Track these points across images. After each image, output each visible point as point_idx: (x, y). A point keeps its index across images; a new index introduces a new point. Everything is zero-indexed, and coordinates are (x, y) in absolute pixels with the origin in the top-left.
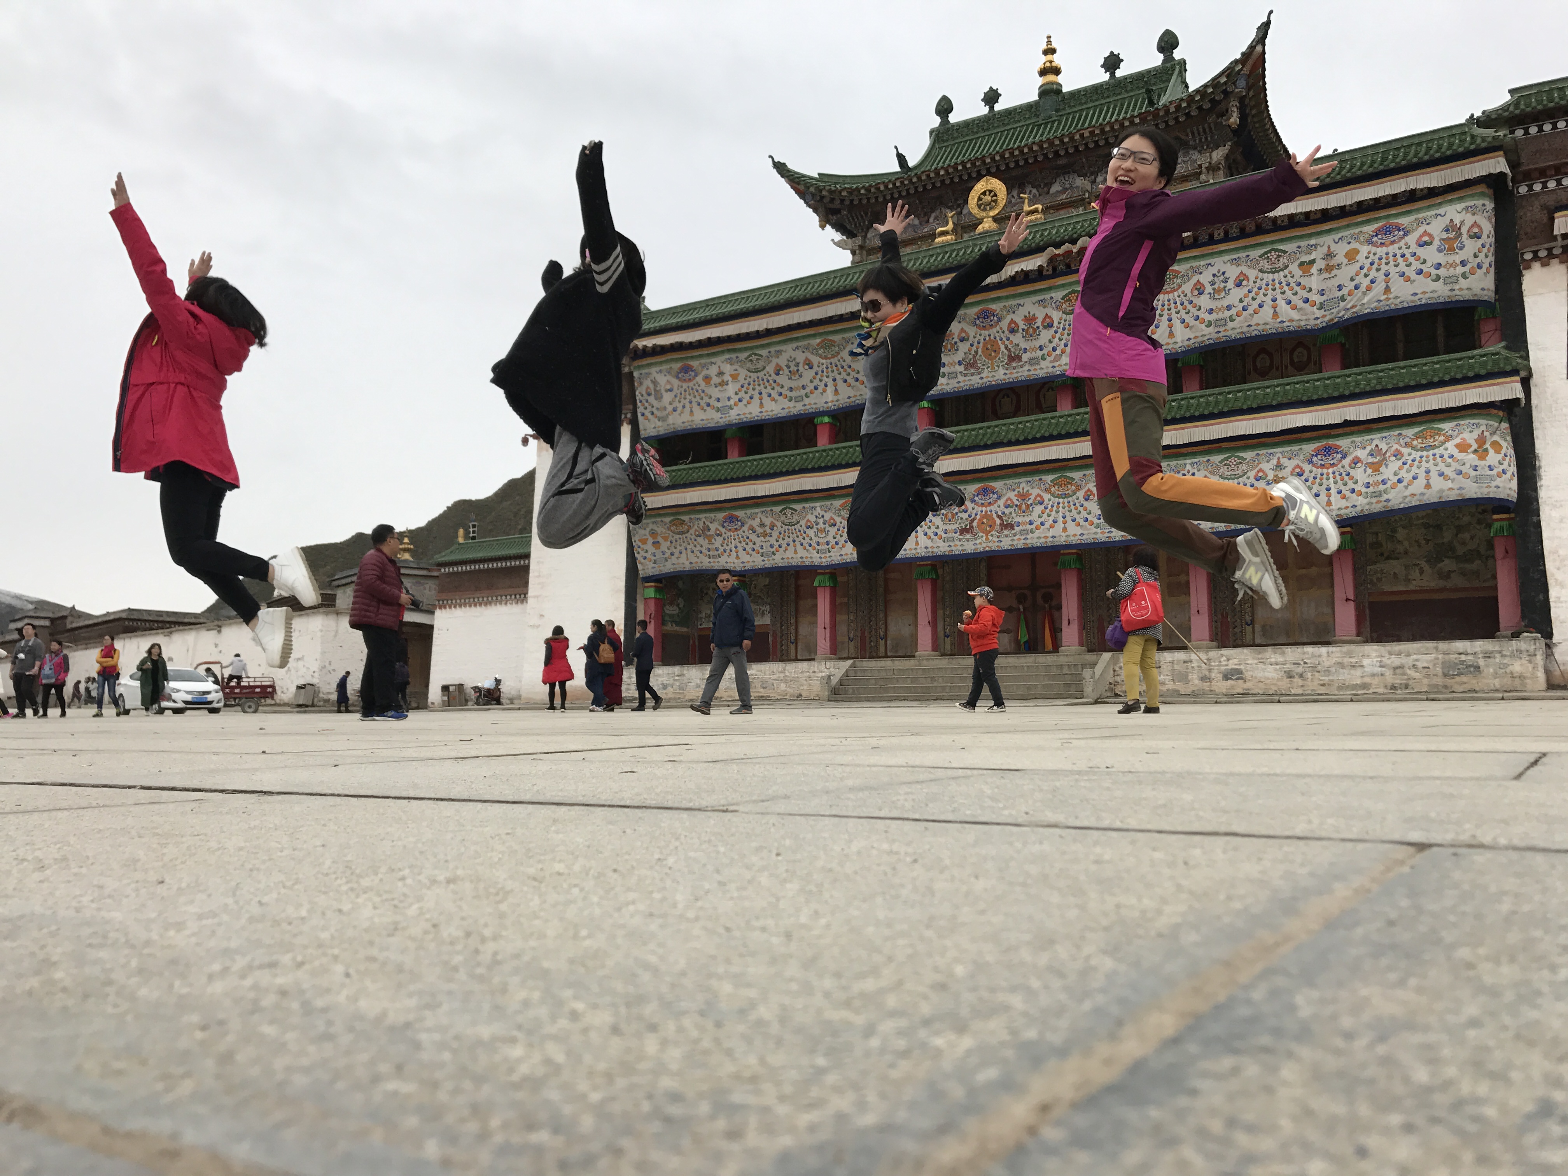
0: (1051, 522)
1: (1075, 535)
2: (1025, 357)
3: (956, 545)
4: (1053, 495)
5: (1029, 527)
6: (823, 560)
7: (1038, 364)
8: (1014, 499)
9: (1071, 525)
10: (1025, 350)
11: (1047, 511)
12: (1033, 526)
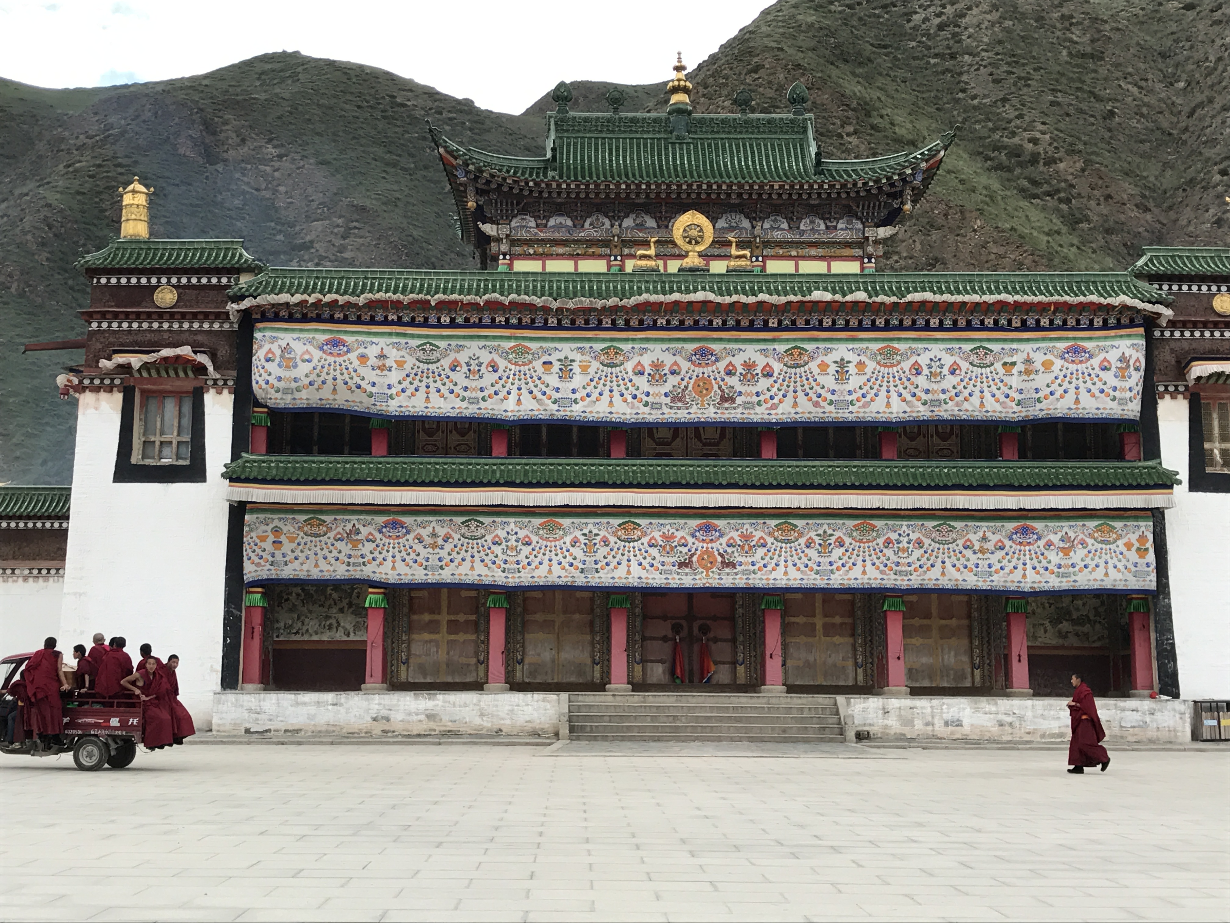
0: (773, 565)
1: (795, 579)
2: (739, 400)
3: (674, 579)
4: (776, 539)
5: (752, 568)
6: (510, 580)
7: (753, 408)
8: (737, 539)
9: (791, 569)
10: (740, 394)
11: (770, 554)
12: (756, 567)
